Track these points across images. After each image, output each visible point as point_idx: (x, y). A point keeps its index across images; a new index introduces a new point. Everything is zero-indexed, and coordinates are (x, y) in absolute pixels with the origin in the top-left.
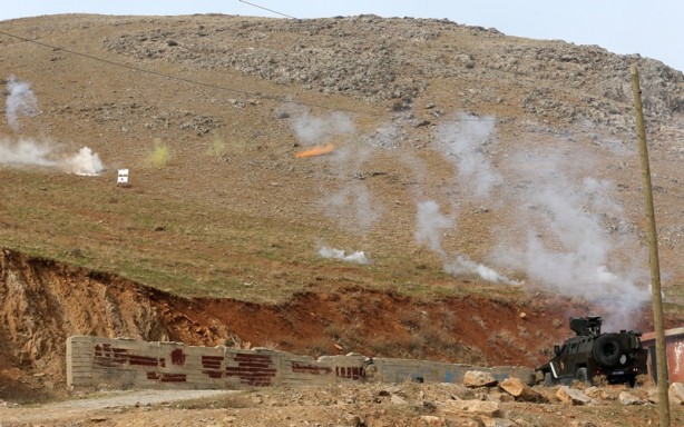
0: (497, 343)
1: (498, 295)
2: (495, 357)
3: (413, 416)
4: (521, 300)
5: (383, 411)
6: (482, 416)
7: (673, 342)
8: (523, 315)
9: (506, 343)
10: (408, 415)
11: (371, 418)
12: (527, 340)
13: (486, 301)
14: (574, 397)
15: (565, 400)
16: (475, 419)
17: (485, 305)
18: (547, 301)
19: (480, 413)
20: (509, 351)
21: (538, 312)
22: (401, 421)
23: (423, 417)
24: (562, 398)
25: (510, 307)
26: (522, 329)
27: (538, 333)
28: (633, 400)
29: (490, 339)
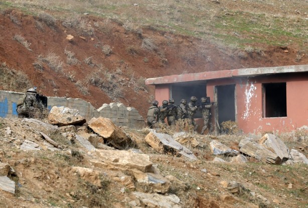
0: (44, 69)
1: (43, 12)
2: (42, 84)
3: (64, 166)
4: (68, 21)
5: (33, 160)
6: (135, 170)
7: (244, 83)
8: (70, 37)
9: (53, 69)
10: (58, 165)
11: (21, 167)
12: (75, 66)
13: (29, 18)
14: (165, 143)
15: (155, 145)
16: (127, 173)
17: (29, 23)
18: (96, 24)
19: (132, 167)
20: (56, 79)
21: (86, 35)
22: (53, 171)
23: (74, 168)
24: (152, 143)
25: (56, 27)
26: (70, 54)
27: (87, 60)
28: (225, 151)
29: (37, 63)
